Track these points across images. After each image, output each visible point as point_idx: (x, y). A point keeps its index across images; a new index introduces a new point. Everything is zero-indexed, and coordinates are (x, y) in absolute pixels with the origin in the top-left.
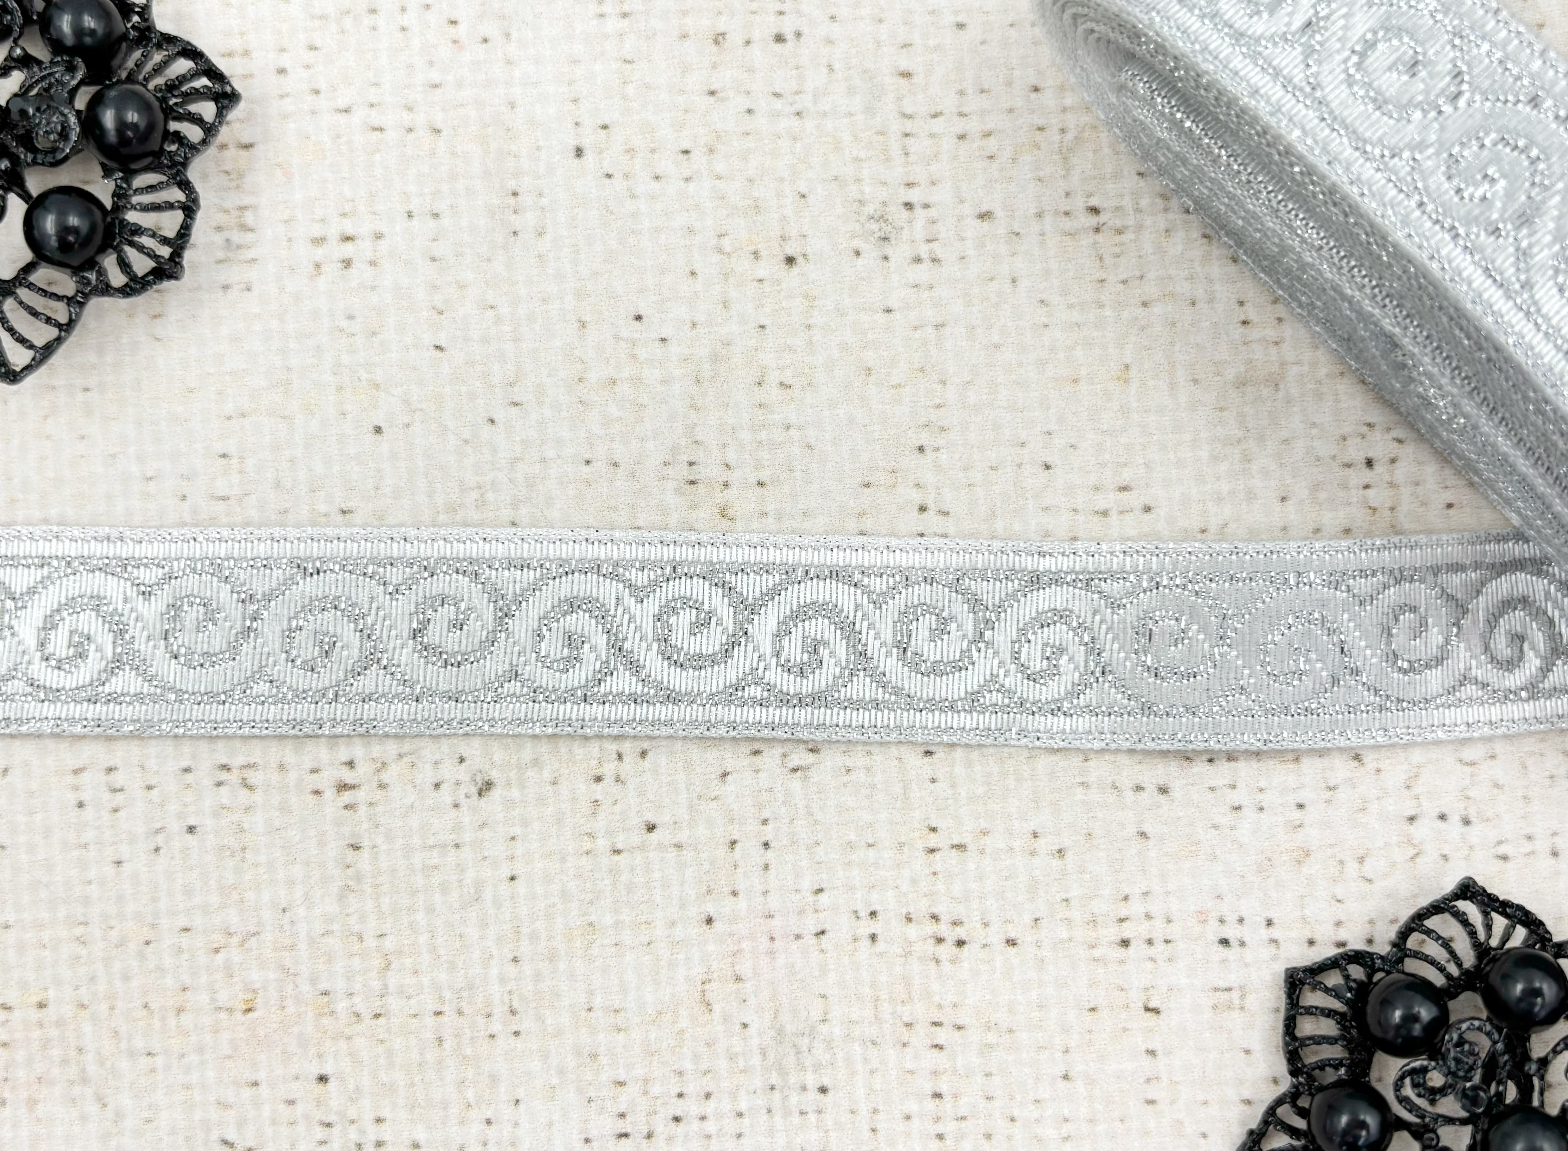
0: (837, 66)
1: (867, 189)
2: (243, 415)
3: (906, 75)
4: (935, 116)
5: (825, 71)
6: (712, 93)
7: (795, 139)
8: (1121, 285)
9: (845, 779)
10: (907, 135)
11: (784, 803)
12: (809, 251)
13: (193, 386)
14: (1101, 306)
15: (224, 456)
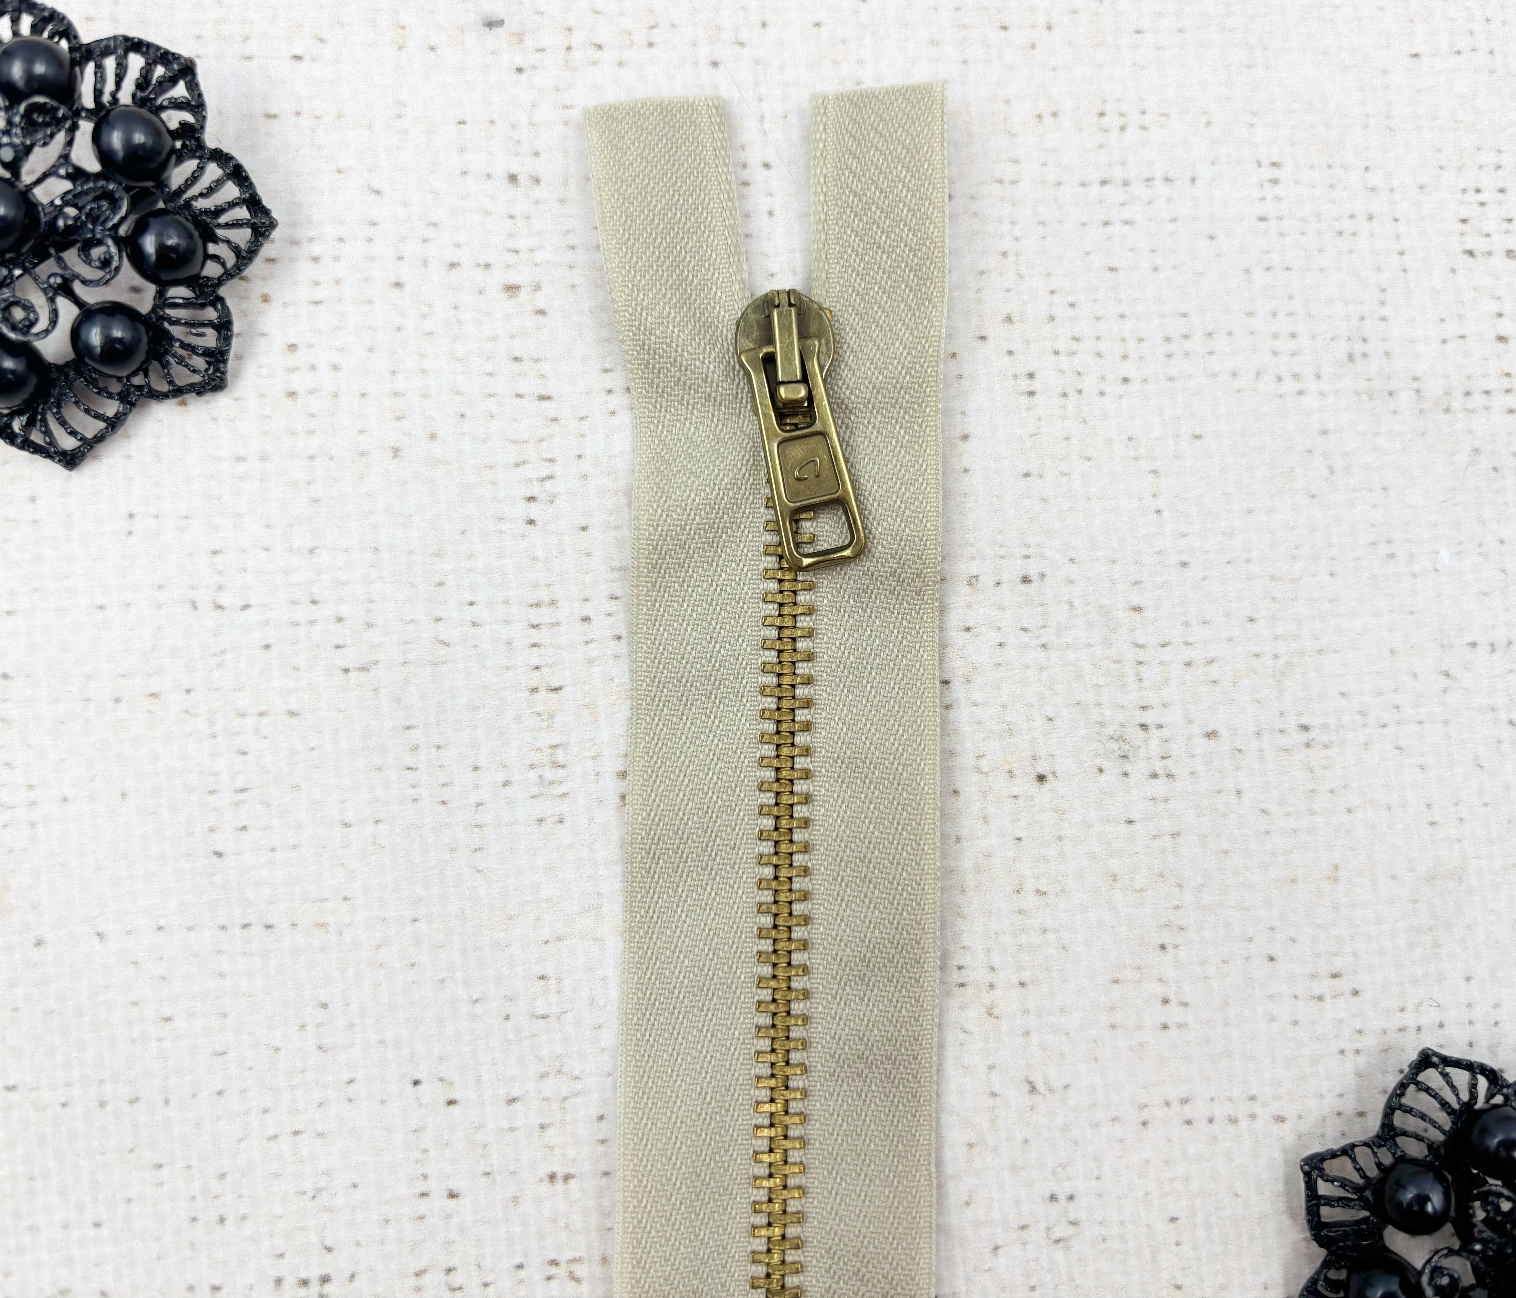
0: (1077, 603)
1: (1107, 713)
2: (559, 939)
3: (1138, 609)
4: (1164, 645)
5: (1066, 607)
6: (968, 629)
7: (1042, 669)
8: (1329, 794)
9: (1103, 1246)
10: (1140, 663)
11: (1049, 1271)
12: (1058, 769)
13: (512, 913)
14: (1313, 813)
15: (543, 977)
